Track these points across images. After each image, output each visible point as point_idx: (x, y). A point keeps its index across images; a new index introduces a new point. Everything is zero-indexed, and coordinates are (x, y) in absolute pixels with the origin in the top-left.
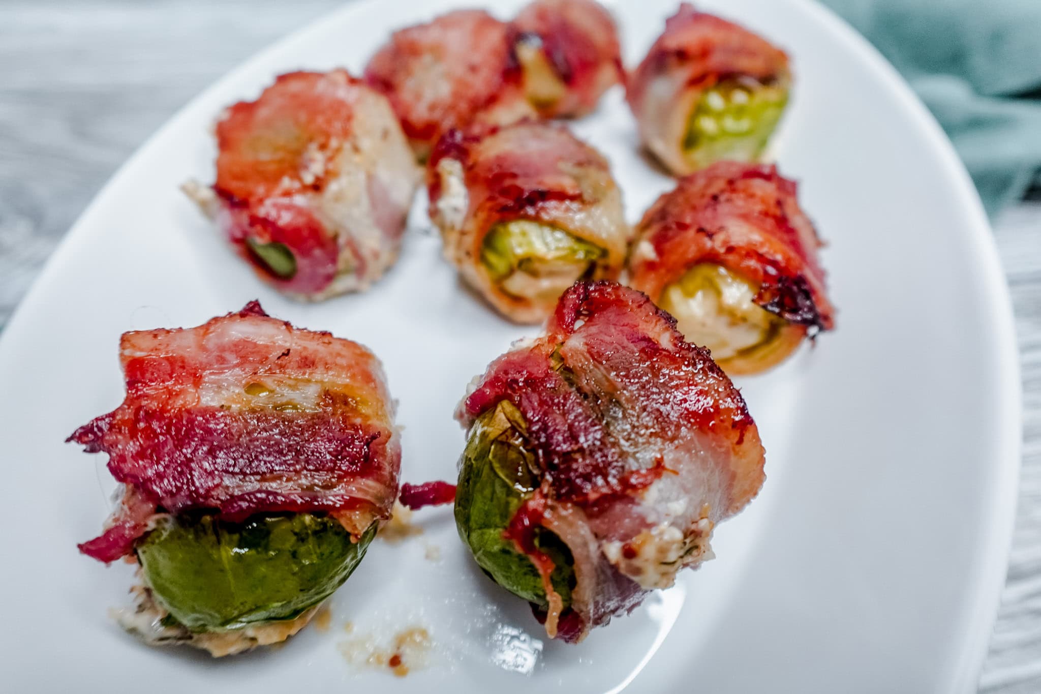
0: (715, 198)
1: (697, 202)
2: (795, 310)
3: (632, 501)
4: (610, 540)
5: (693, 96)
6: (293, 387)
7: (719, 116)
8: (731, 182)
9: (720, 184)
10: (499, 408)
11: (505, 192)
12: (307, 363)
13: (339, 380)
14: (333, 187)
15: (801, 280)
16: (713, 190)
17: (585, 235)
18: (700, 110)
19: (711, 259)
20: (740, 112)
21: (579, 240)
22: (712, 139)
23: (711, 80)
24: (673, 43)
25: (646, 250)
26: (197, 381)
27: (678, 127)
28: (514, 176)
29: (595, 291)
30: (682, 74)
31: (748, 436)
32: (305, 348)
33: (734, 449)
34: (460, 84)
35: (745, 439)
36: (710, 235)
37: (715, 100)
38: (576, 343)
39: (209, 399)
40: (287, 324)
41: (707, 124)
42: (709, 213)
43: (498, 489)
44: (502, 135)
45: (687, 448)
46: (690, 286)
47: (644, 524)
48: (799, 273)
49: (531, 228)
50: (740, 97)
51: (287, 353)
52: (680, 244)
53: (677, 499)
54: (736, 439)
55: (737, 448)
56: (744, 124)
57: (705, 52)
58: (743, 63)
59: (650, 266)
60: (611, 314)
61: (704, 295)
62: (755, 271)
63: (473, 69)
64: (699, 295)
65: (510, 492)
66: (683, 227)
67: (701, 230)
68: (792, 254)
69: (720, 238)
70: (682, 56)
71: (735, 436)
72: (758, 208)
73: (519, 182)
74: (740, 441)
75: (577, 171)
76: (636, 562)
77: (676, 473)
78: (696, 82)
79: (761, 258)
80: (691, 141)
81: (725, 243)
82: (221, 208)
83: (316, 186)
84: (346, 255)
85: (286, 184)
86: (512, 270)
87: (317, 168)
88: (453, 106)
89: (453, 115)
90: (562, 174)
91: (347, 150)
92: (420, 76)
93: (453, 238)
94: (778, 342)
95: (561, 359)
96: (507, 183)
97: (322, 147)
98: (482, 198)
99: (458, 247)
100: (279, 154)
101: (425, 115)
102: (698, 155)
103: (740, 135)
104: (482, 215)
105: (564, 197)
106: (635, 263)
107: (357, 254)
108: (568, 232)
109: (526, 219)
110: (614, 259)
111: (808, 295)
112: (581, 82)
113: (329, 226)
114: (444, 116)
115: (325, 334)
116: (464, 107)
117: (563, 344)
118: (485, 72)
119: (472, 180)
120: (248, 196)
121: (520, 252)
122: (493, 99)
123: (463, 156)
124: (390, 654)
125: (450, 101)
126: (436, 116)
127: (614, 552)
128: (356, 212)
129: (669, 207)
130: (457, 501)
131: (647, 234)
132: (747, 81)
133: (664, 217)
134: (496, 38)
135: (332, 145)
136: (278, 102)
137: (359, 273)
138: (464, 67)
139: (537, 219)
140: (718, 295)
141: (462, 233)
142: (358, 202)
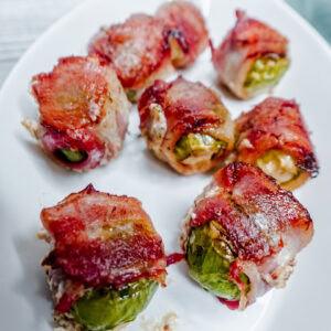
0: (275, 118)
1: (267, 120)
2: (311, 168)
3: (274, 258)
5: (249, 63)
6: (122, 225)
7: (261, 72)
8: (281, 111)
9: (276, 112)
10: (211, 224)
11: (187, 120)
12: (123, 212)
13: (136, 218)
14: (103, 121)
15: (311, 155)
16: (272, 115)
17: (221, 138)
18: (253, 69)
19: (277, 148)
20: (271, 70)
21: (218, 140)
22: (258, 82)
23: (259, 56)
24: (242, 36)
25: (247, 143)
26: (83, 227)
27: (242, 77)
28: (189, 112)
29: (239, 168)
30: (246, 51)
32: (120, 206)
34: (143, 58)
35: (309, 228)
36: (277, 137)
37: (259, 64)
39: (92, 236)
40: (108, 194)
41: (256, 76)
42: (273, 126)
43: (217, 258)
45: (289, 234)
46: (266, 158)
47: (277, 266)
49: (198, 136)
50: (271, 63)
51: (115, 209)
52: (263, 141)
55: (306, 231)
56: (272, 76)
57: (256, 41)
58: (272, 46)
59: (249, 151)
60: (247, 177)
61: (273, 163)
62: (294, 152)
63: (149, 50)
64: (271, 163)
65: (223, 259)
66: (264, 133)
67: (273, 135)
69: (282, 138)
70: (245, 43)
71: (306, 227)
72: (293, 122)
73: (192, 114)
74: (307, 229)
75: (213, 107)
76: (277, 281)
77: (287, 245)
78: (252, 56)
79: (298, 146)
80: (247, 83)
81: (284, 140)
82: (47, 134)
83: (98, 122)
84: (107, 151)
85: (84, 121)
86: (189, 155)
87: (97, 112)
88: (141, 70)
89: (141, 74)
90: (210, 109)
91: (108, 102)
92: (124, 54)
93: (160, 141)
94: (299, 179)
95: (233, 200)
96: (187, 115)
97: (97, 101)
98: (176, 123)
99: (162, 145)
100: (76, 106)
101: (128, 75)
102: (250, 89)
103: (269, 81)
104: (177, 132)
105: (213, 121)
106: (240, 148)
107: (111, 150)
108: (212, 137)
109: (195, 132)
110: (231, 146)
111: (314, 160)
112: (192, 52)
113: (101, 139)
114: (137, 75)
115: (125, 196)
116: (145, 69)
117: (231, 193)
118: (154, 52)
119: (168, 114)
120: (66, 128)
121: (193, 147)
122: (159, 65)
123: (160, 101)
124: (163, 325)
125: (139, 67)
126: (134, 75)
127: (268, 278)
128: (112, 130)
129: (252, 121)
130: (191, 262)
131: (244, 134)
132: (275, 56)
133: (251, 126)
134: (158, 33)
135: (102, 99)
136: (66, 76)
137: (109, 158)
138: (144, 48)
139: (201, 132)
140: (278, 162)
141: (165, 139)
142: (112, 126)
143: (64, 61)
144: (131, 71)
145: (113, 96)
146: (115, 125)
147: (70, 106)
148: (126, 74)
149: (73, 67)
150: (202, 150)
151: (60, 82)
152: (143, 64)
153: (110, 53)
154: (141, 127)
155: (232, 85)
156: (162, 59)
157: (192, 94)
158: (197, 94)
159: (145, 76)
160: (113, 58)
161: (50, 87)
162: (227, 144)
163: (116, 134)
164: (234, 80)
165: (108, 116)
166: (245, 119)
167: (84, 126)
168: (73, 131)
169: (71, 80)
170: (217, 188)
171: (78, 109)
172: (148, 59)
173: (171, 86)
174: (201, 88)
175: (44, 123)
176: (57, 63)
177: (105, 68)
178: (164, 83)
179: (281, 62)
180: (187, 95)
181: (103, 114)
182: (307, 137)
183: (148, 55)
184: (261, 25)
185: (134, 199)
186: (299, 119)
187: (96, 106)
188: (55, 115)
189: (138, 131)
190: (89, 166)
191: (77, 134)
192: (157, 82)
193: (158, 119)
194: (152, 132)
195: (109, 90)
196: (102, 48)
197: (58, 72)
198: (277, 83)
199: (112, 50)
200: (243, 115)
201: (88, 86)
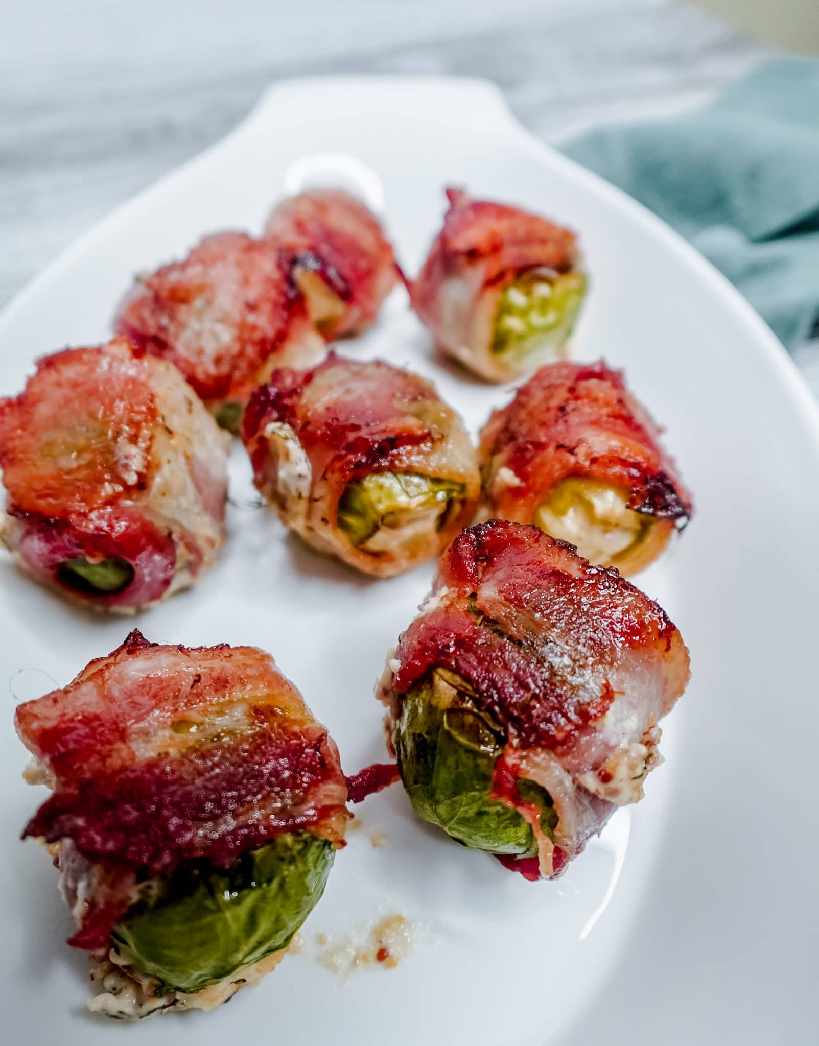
0: (562, 409)
1: (545, 417)
2: (666, 507)
3: (594, 730)
4: (583, 773)
5: (492, 297)
6: (221, 713)
7: (524, 313)
8: (572, 390)
9: (561, 395)
10: (437, 678)
11: (353, 448)
12: (222, 684)
13: (258, 692)
14: (158, 480)
15: (662, 477)
16: (555, 402)
17: (444, 474)
18: (505, 309)
19: (576, 473)
20: (544, 305)
21: (437, 481)
22: (521, 337)
23: (509, 277)
24: (461, 243)
25: (507, 476)
26: (122, 735)
27: (484, 332)
28: (356, 428)
29: (485, 535)
30: (478, 274)
31: (674, 641)
32: (212, 669)
33: (663, 657)
34: (243, 327)
35: (672, 645)
36: (571, 451)
37: (516, 297)
38: (489, 592)
39: (144, 751)
40: (181, 648)
41: (513, 323)
42: (561, 427)
43: (463, 756)
44: (318, 381)
45: (625, 668)
46: (560, 504)
47: (609, 748)
48: (660, 468)
49: (388, 480)
50: (542, 290)
51: (198, 679)
52: (542, 465)
53: (629, 716)
54: (665, 647)
55: (666, 655)
56: (551, 317)
57: (496, 248)
58: (537, 253)
59: (515, 493)
60: (509, 553)
61: (576, 511)
62: (620, 478)
63: (252, 307)
64: (571, 512)
65: (476, 754)
66: (540, 446)
67: (560, 447)
68: (648, 452)
69: (581, 451)
70: (473, 255)
71: (662, 644)
72: (605, 411)
73: (363, 433)
74: (668, 648)
75: (414, 407)
76: (612, 784)
77: (623, 693)
78: (494, 281)
79: (624, 463)
80: (499, 343)
81: (588, 455)
82: (28, 533)
83: (142, 484)
84: (181, 550)
85: (108, 489)
86: (376, 528)
87: (137, 464)
88: (241, 354)
89: (243, 364)
90: (404, 414)
91: (161, 437)
92: (194, 325)
93: (302, 506)
94: (649, 540)
95: (480, 612)
96: (352, 436)
97: (134, 439)
98: (328, 460)
99: (309, 515)
100: (87, 457)
101: (212, 370)
102: (508, 356)
103: (548, 329)
104: (334, 478)
105: (414, 440)
106: (496, 491)
107: (191, 547)
108: (422, 475)
109: (379, 471)
110: (473, 491)
111: (672, 489)
112: (360, 295)
113: (159, 524)
114: (234, 367)
115: (223, 647)
116: (251, 351)
117: (474, 596)
118: (266, 308)
119: (308, 440)
120: (66, 513)
121: (382, 507)
122: (282, 337)
123: (287, 414)
124: (374, 950)
125: (236, 348)
126: (225, 369)
127: (591, 781)
128: (184, 502)
129: (514, 426)
130: (411, 780)
131: (500, 458)
132: (544, 271)
133: (512, 438)
134: (267, 266)
135: (145, 432)
136: (57, 395)
137: (193, 567)
138: (240, 306)
139: (392, 469)
140: (589, 507)
141: (312, 500)
142: (184, 492)
143: (48, 363)
144: (218, 360)
145: (175, 423)
146: (191, 489)
147: (71, 461)
148: (207, 369)
149: (70, 372)
150: (404, 510)
151: (43, 410)
152: (241, 340)
153: (163, 329)
154: (259, 484)
155: (464, 354)
156: (288, 322)
157: (359, 388)
158: (372, 386)
159: (254, 367)
160: (171, 340)
161: (23, 427)
162: (463, 487)
163: (197, 508)
164: (467, 342)
165: (166, 469)
166: (498, 425)
167: (112, 501)
168: (85, 515)
169: (68, 401)
170: (444, 591)
171: (91, 464)
172: (254, 328)
173: (309, 377)
174: (383, 371)
175: (16, 510)
176: (32, 370)
177: (148, 362)
178: (294, 374)
179: (566, 284)
180: (348, 391)
181: (151, 466)
182: (646, 441)
183: (252, 318)
184: (502, 211)
185: (247, 651)
186: (620, 401)
187: (133, 450)
188: (38, 486)
189: (253, 494)
190: (143, 593)
191: (96, 521)
192: (277, 375)
193: (287, 456)
194: (281, 488)
195: (163, 410)
196: (142, 320)
197: (36, 389)
198: (569, 332)
199: (164, 321)
200: (496, 415)
201: (110, 408)
